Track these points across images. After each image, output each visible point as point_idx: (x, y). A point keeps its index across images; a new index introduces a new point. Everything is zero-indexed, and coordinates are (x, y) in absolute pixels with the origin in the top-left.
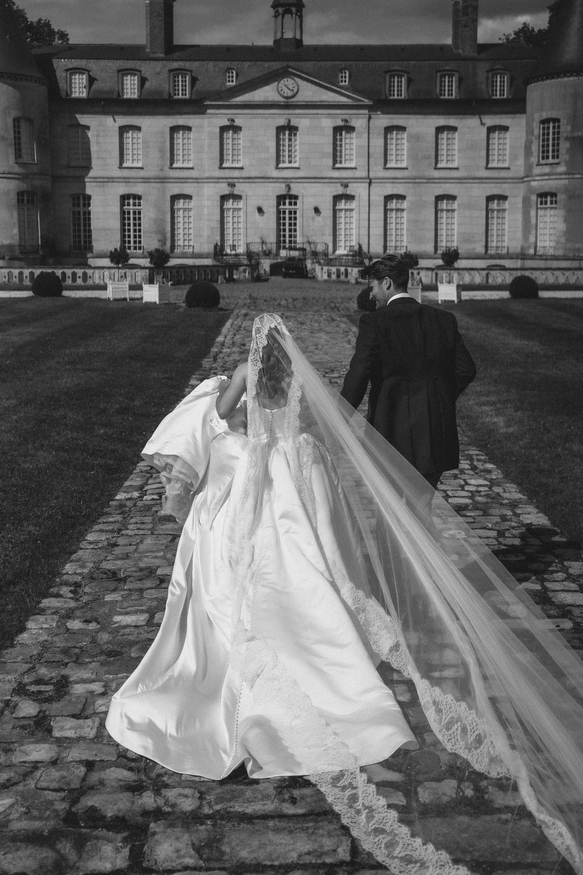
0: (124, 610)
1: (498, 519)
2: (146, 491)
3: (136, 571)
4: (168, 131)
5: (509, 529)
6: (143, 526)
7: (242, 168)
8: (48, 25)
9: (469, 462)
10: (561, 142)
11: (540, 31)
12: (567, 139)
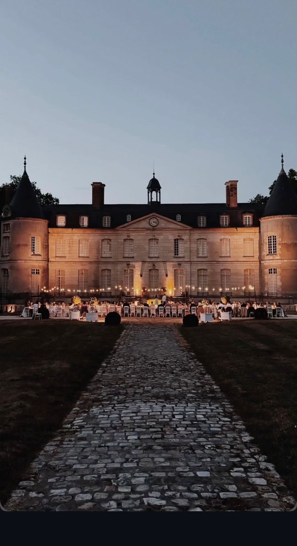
0: (56, 487)
1: (232, 439)
2: (74, 424)
3: (64, 467)
4: (101, 241)
5: (236, 445)
6: (70, 443)
7: (133, 257)
8: (50, 196)
9: (223, 408)
10: (277, 245)
11: (266, 197)
12: (279, 244)
